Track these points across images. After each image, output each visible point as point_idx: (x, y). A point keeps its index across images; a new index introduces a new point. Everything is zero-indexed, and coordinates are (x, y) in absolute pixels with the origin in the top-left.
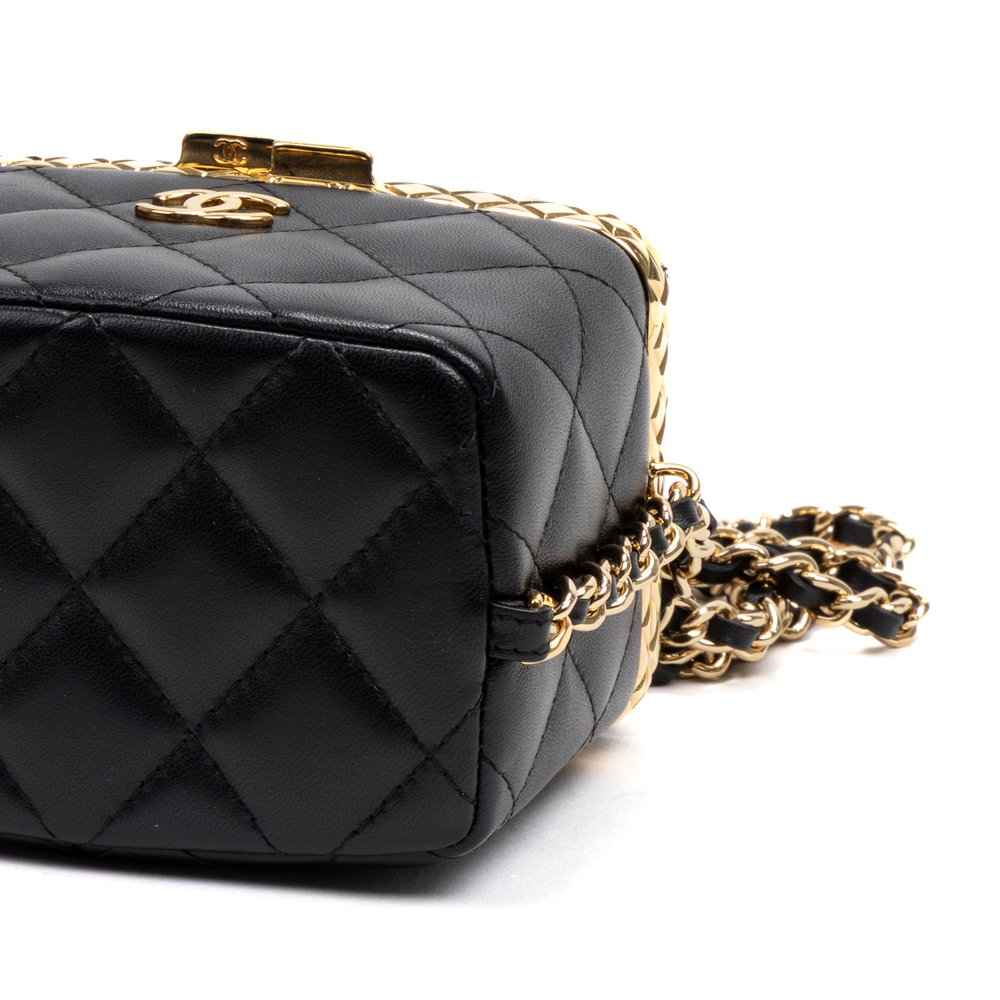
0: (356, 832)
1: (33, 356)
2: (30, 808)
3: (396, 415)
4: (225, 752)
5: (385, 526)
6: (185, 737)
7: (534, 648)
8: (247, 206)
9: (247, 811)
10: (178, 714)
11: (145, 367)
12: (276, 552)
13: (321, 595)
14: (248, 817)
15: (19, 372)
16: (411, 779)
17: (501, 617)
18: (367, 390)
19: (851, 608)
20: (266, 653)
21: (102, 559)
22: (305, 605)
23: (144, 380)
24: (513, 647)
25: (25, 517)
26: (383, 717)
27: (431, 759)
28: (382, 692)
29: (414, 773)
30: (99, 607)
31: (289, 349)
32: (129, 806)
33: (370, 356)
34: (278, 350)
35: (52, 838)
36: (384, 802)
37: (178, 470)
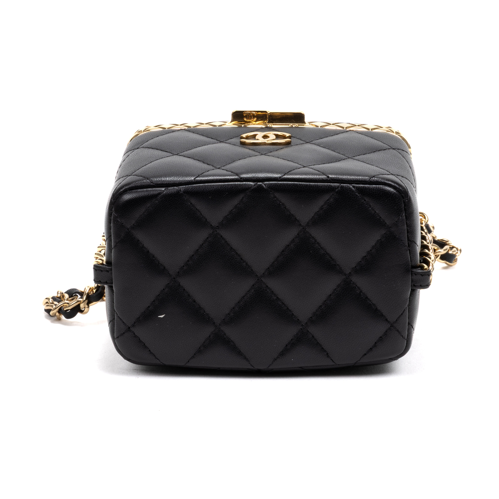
0: (365, 354)
1: (242, 199)
2: (245, 358)
3: (377, 209)
4: (316, 331)
5: (373, 247)
6: (301, 327)
7: (427, 284)
8: (278, 137)
9: (325, 351)
10: (298, 320)
11: (283, 199)
12: (333, 260)
13: (350, 273)
14: (325, 353)
15: (236, 205)
16: (386, 334)
17: (416, 274)
18: (365, 200)
19: (440, 254)
20: (330, 295)
21: (268, 268)
22: (344, 277)
23: (283, 204)
24: (420, 284)
25: (240, 256)
26: (375, 313)
27: (393, 326)
28: (374, 305)
29: (386, 332)
30: (268, 285)
31: (336, 189)
32: (282, 354)
33: (365, 188)
34: (332, 189)
35: (252, 368)
36: (375, 343)
37: (296, 234)
